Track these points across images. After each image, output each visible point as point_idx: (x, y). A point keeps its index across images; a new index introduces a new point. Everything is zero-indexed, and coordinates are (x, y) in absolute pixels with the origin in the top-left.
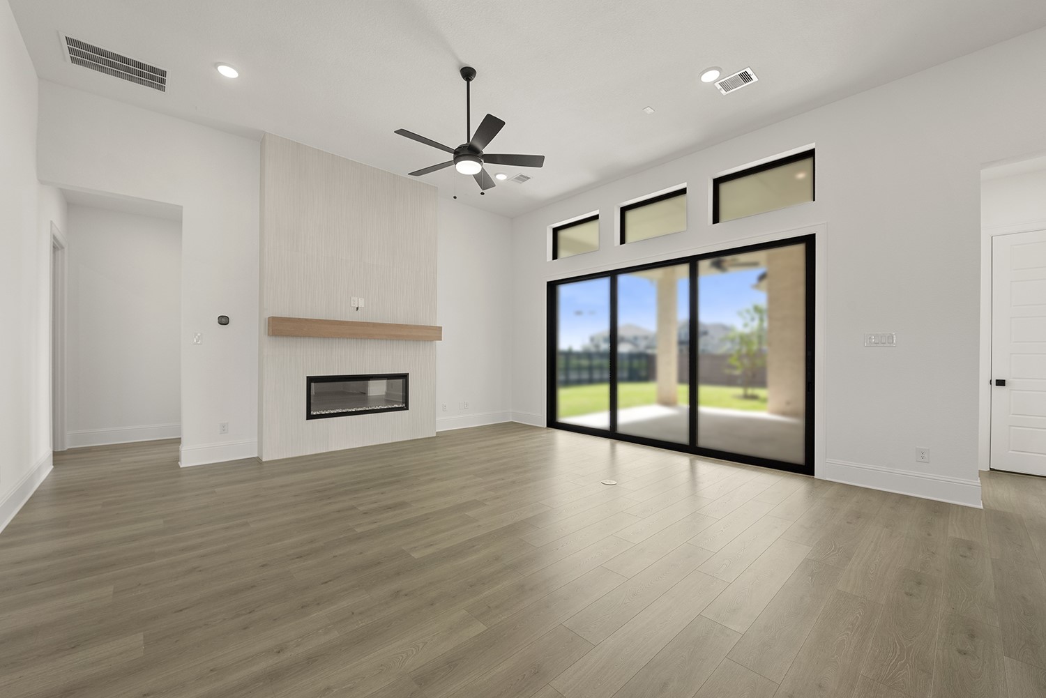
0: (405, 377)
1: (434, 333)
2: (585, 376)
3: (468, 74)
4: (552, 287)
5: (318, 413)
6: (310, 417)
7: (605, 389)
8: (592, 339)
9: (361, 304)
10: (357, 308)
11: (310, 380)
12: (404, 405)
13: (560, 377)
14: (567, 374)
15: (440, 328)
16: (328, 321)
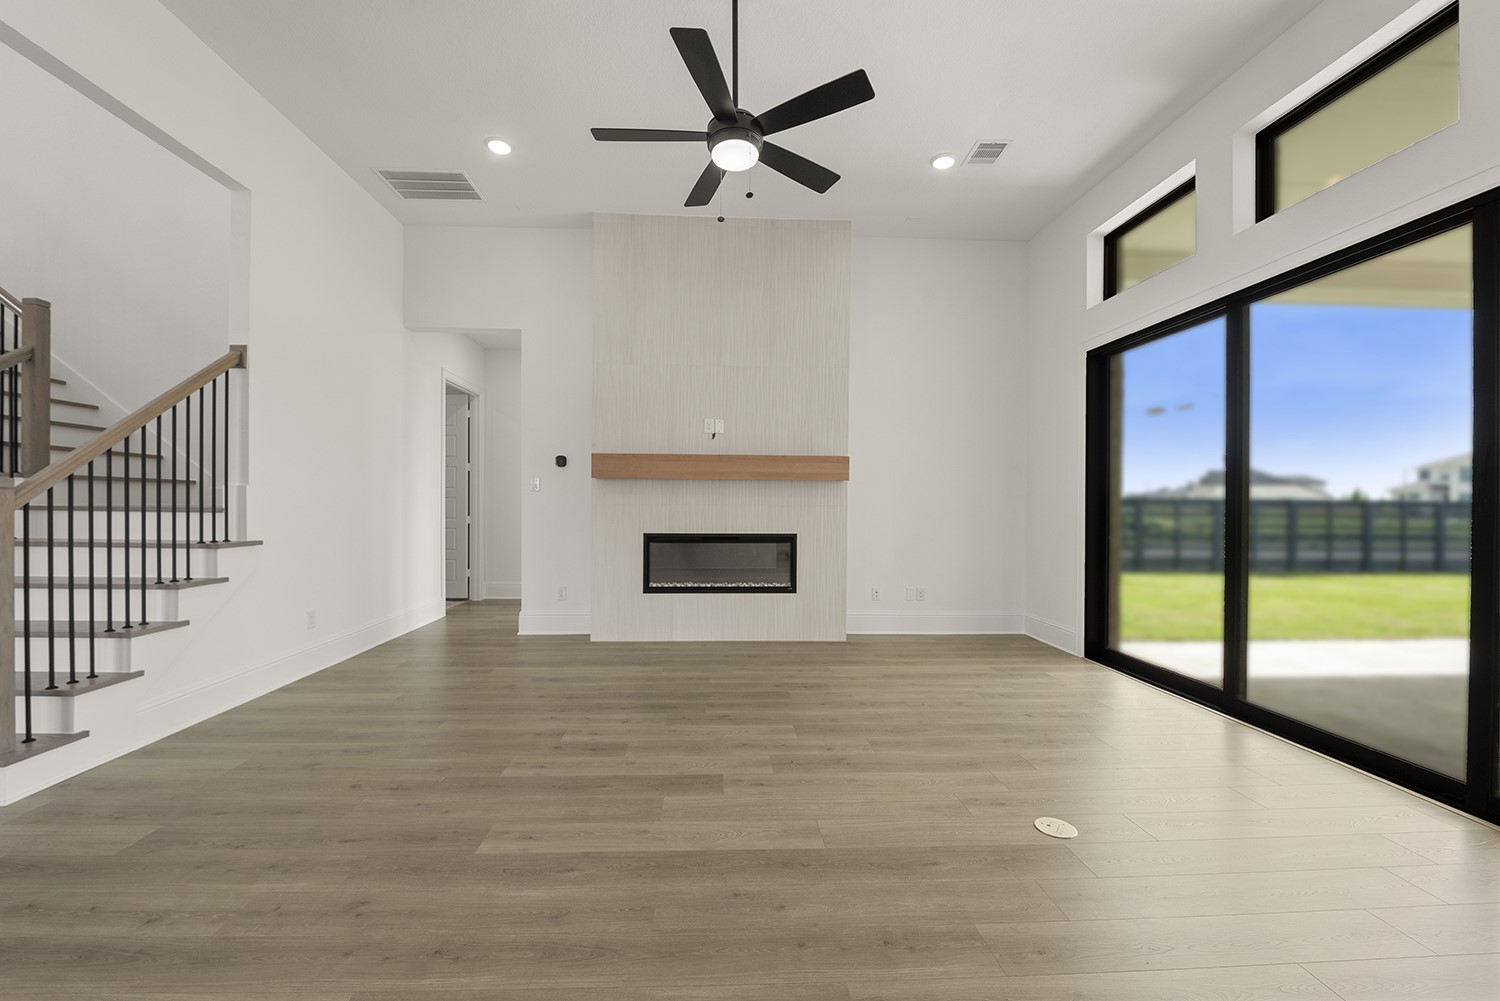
0: (791, 539)
1: (837, 468)
2: (1351, 553)
5: (659, 585)
6: (647, 589)
7: (1212, 586)
8: (1424, 474)
9: (720, 428)
10: (714, 435)
11: (649, 539)
12: (789, 584)
13: (1120, 551)
14: (1139, 548)
15: (846, 460)
16: (662, 456)
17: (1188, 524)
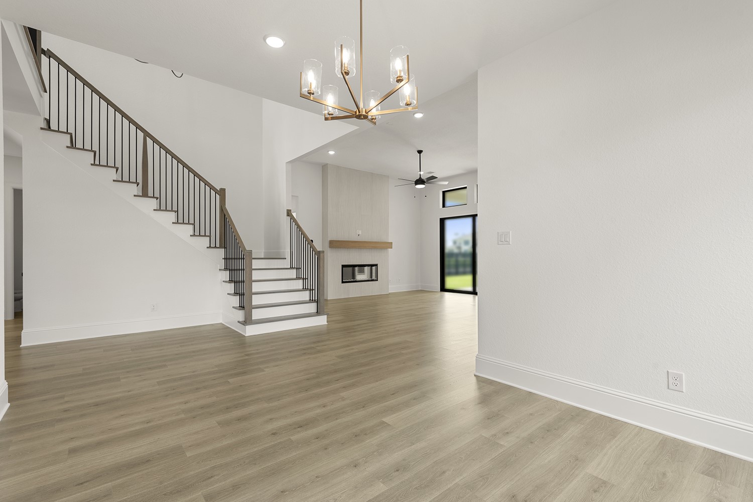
0: (377, 265)
1: (389, 245)
3: (420, 152)
4: (442, 221)
5: (345, 281)
6: (342, 282)
10: (359, 235)
11: (343, 266)
12: (376, 279)
15: (392, 243)
16: (349, 241)
17: (461, 259)
